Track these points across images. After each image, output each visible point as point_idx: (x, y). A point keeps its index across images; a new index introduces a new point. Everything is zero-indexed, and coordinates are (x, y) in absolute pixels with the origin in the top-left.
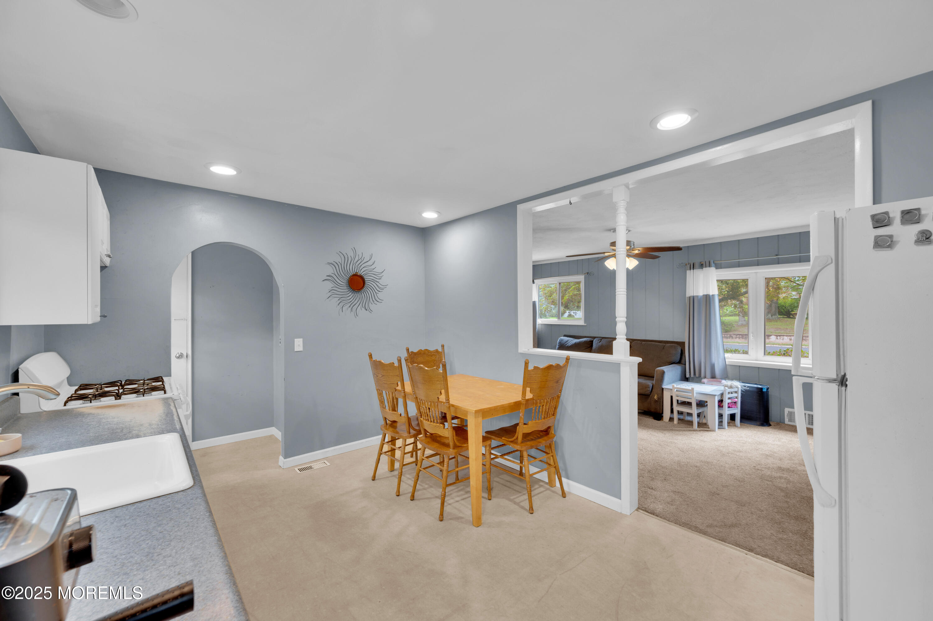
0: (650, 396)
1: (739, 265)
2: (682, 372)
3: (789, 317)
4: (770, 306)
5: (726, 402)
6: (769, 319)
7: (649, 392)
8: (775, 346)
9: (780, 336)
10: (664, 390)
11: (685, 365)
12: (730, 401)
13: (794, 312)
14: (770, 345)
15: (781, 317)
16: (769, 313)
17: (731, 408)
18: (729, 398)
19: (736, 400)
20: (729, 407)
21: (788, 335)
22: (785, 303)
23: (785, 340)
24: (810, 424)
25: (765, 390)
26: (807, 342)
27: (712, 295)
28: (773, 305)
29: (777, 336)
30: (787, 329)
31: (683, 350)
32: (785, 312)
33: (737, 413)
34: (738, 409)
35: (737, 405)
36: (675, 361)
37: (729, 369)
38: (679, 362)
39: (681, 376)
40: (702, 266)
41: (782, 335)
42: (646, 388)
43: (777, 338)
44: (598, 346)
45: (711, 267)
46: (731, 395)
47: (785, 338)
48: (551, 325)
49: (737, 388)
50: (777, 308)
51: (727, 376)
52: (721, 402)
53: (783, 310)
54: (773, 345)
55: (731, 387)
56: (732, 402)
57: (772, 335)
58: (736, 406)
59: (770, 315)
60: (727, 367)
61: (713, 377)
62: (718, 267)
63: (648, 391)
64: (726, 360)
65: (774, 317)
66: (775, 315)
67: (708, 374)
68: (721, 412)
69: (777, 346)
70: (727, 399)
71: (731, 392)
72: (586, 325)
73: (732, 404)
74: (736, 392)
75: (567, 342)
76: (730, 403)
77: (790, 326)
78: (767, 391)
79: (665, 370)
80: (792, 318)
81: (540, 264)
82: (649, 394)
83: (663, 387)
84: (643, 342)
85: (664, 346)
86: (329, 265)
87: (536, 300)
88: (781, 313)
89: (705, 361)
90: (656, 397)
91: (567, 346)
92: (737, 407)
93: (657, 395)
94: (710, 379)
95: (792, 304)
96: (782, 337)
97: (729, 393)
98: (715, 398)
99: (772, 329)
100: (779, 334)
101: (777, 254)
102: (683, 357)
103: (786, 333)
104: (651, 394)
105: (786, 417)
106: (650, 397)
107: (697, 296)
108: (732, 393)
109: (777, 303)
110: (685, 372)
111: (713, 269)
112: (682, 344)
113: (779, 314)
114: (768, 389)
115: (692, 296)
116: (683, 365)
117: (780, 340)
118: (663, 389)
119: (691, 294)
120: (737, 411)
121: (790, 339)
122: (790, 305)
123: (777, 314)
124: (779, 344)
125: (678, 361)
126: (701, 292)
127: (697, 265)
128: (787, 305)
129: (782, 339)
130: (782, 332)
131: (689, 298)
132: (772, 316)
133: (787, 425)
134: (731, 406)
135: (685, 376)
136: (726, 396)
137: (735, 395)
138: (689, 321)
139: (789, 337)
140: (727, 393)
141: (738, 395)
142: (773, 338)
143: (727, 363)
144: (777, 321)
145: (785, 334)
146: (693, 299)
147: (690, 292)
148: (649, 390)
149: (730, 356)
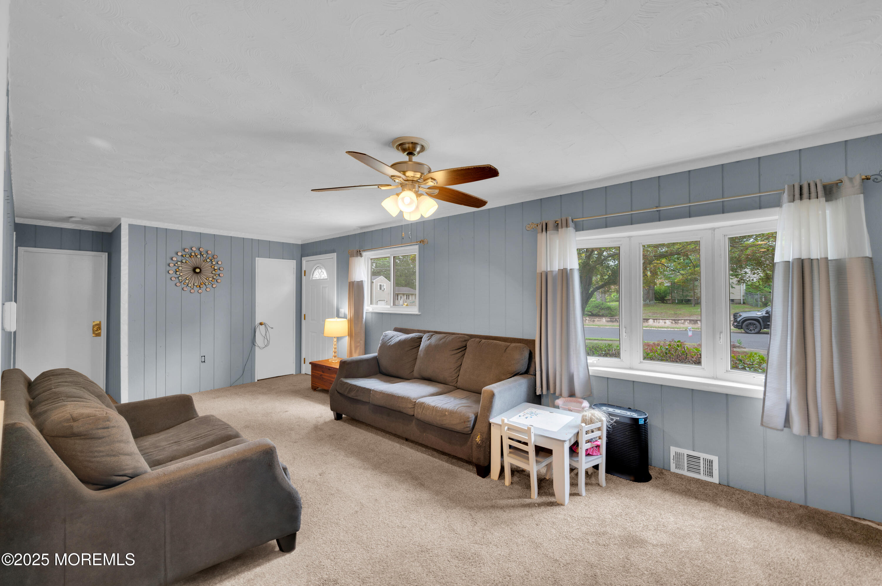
0: (471, 435)
1: (607, 224)
2: (529, 388)
3: (663, 303)
4: (648, 293)
5: (584, 447)
6: (648, 304)
7: (468, 429)
8: (652, 329)
9: (656, 319)
10: (492, 425)
11: (535, 375)
12: (589, 446)
13: (667, 298)
14: (648, 328)
15: (657, 303)
16: (647, 298)
17: (592, 455)
18: (588, 441)
19: (600, 441)
20: (588, 455)
21: (663, 318)
22: (660, 290)
23: (660, 323)
24: (709, 474)
25: (641, 422)
26: (678, 325)
27: (570, 269)
28: (651, 292)
29: (654, 320)
30: (662, 313)
31: (532, 351)
32: (660, 298)
33: (601, 463)
34: (602, 457)
35: (601, 449)
36: (519, 371)
37: (594, 382)
38: (527, 372)
39: (528, 395)
40: (557, 226)
41: (658, 319)
42: (465, 422)
43: (654, 322)
44: (425, 345)
45: (569, 227)
46: (590, 436)
47: (661, 321)
48: (382, 314)
49: (601, 421)
50: (654, 294)
51: (591, 393)
52: (574, 449)
53: (659, 296)
54: (651, 328)
55: (591, 422)
56: (593, 447)
57: (650, 319)
58: (599, 451)
59: (648, 301)
60: (591, 378)
61: (572, 394)
62: (579, 228)
63: (467, 427)
64: (589, 368)
65: (651, 302)
66: (652, 300)
67: (565, 392)
68: (575, 465)
69: (654, 329)
70: (584, 442)
71: (592, 430)
72: (420, 313)
73: (592, 449)
74: (599, 429)
75: (390, 339)
76: (590, 448)
77: (665, 310)
78: (644, 424)
79: (496, 391)
80: (666, 303)
81: (370, 231)
82: (470, 432)
83: (491, 421)
84: (483, 341)
85: (508, 346)
87: (363, 280)
88: (657, 299)
89: (561, 371)
90: (478, 439)
91: (390, 345)
92: (600, 454)
93: (481, 435)
94: (567, 399)
95: (665, 291)
96: (658, 321)
97: (587, 433)
98: (563, 446)
99: (650, 313)
100: (656, 318)
101: (658, 206)
102: (533, 365)
103: (662, 317)
104: (473, 432)
105: (672, 461)
106: (472, 437)
107: (552, 271)
108: (592, 432)
109: (654, 289)
110: (536, 387)
111: (571, 229)
112: (530, 343)
113: (656, 300)
114: (645, 420)
115: (544, 271)
116: (532, 376)
117: (656, 324)
118: (490, 424)
119: (543, 269)
120: (601, 460)
121: (665, 323)
122: (664, 292)
123: (654, 300)
124: (656, 327)
125: (525, 370)
126: (556, 267)
127: (550, 226)
128: (662, 291)
129: (658, 322)
130: (658, 315)
131: (540, 275)
132: (650, 301)
133: (674, 473)
134: (591, 453)
135: (535, 393)
136: (583, 438)
137: (597, 434)
138: (540, 309)
139: (664, 321)
140: (584, 433)
141: (602, 433)
142: (651, 321)
143: (590, 374)
144: (654, 306)
145: (660, 318)
146: (545, 277)
147: (543, 266)
148: (469, 426)
149: (595, 362)
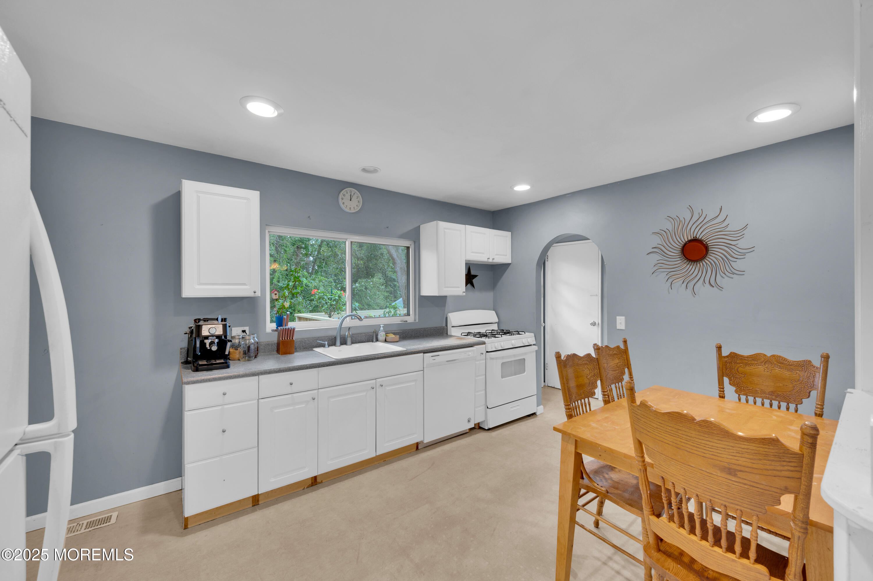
86: (655, 234)
